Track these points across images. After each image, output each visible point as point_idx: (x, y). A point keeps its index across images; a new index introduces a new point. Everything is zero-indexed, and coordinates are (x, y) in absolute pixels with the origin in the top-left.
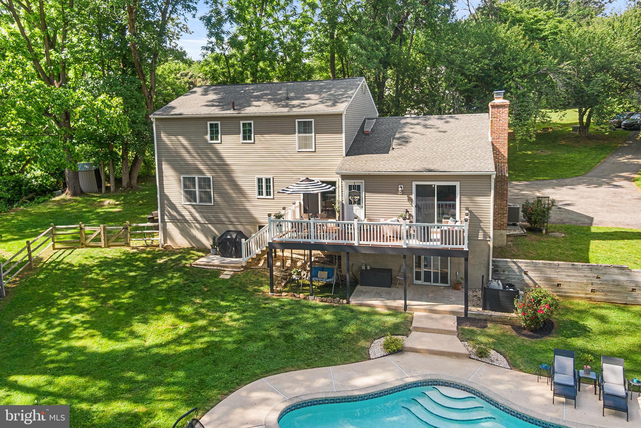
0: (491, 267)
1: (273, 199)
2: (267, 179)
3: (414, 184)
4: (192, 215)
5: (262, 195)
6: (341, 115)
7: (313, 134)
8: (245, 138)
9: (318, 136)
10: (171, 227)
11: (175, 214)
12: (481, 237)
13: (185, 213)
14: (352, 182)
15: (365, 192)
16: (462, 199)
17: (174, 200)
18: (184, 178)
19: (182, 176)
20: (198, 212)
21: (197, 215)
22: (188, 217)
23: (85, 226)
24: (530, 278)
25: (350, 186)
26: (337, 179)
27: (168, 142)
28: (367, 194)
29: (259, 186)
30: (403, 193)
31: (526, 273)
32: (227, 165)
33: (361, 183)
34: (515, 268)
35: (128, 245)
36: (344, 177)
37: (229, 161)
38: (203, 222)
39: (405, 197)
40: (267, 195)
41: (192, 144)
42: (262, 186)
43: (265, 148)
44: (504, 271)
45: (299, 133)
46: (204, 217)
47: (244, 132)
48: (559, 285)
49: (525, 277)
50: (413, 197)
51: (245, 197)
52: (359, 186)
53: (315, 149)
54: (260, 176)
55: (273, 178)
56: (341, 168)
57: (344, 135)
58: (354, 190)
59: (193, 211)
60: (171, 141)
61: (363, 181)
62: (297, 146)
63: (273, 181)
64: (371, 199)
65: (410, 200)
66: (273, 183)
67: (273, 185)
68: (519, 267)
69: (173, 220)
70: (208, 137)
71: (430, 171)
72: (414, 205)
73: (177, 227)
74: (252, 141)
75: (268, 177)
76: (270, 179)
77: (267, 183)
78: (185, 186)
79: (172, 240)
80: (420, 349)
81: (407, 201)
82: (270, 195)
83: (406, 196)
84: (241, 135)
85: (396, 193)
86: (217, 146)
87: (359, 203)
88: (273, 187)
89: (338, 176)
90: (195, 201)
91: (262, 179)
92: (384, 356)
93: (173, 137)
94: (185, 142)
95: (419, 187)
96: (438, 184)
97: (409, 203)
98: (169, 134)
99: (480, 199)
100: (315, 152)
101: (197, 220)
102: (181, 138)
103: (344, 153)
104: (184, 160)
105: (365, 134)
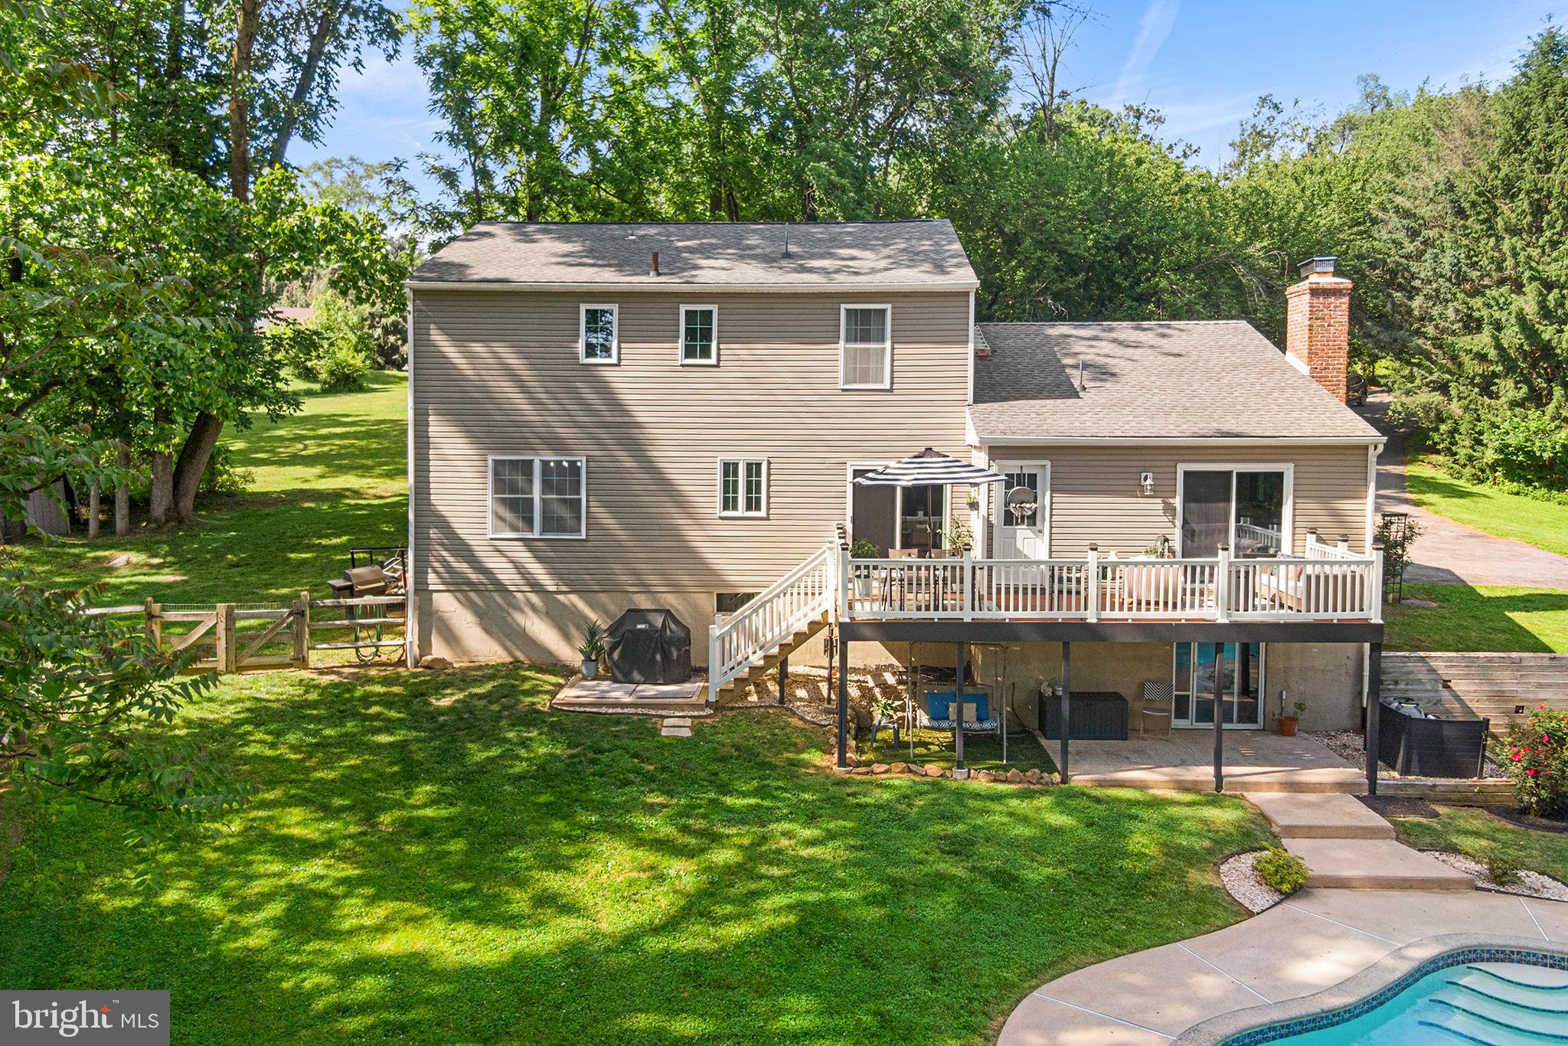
1: (767, 519)
2: (749, 465)
3: (1181, 469)
4: (519, 568)
5: (735, 508)
6: (965, 295)
7: (888, 344)
8: (689, 352)
9: (900, 349)
10: (446, 603)
11: (462, 567)
13: (494, 563)
14: (1014, 466)
15: (1053, 491)
16: (1297, 505)
17: (463, 530)
18: (495, 461)
19: (490, 458)
20: (540, 559)
21: (537, 569)
22: (507, 575)
23: (164, 609)
24: (1457, 698)
25: (1009, 477)
28: (1060, 498)
29: (726, 484)
30: (1151, 492)
31: (1446, 685)
32: (633, 426)
33: (1041, 467)
34: (1423, 672)
35: (301, 662)
36: (996, 452)
37: (642, 415)
38: (553, 588)
39: (1158, 504)
40: (749, 508)
41: (535, 366)
42: (736, 482)
43: (746, 381)
45: (847, 340)
46: (555, 573)
47: (690, 333)
48: (1519, 709)
49: (1446, 695)
50: (1178, 502)
51: (690, 515)
52: (1033, 477)
53: (892, 383)
54: (730, 457)
55: (769, 463)
57: (970, 347)
58: (1020, 488)
59: (523, 555)
60: (470, 356)
61: (1048, 463)
62: (841, 375)
63: (769, 469)
65: (1169, 510)
66: (769, 474)
67: (769, 480)
68: (1431, 671)
69: (457, 585)
70: (580, 347)
71: (1225, 435)
72: (1179, 523)
73: (471, 606)
74: (713, 361)
75: (754, 458)
76: (759, 465)
77: (749, 474)
78: (500, 485)
79: (452, 641)
81: (1161, 512)
82: (758, 508)
83: (1159, 500)
84: (681, 343)
85: (1133, 493)
86: (609, 374)
87: (1032, 520)
88: (769, 486)
90: (531, 530)
91: (736, 465)
92: (1277, 904)
93: (478, 348)
94: (514, 361)
95: (1186, 474)
96: (1237, 468)
97: (1165, 519)
98: (458, 338)
99: (1347, 505)
100: (891, 390)
101: (536, 587)
102: (501, 349)
103: (969, 396)
104: (506, 411)
105: (982, 357)
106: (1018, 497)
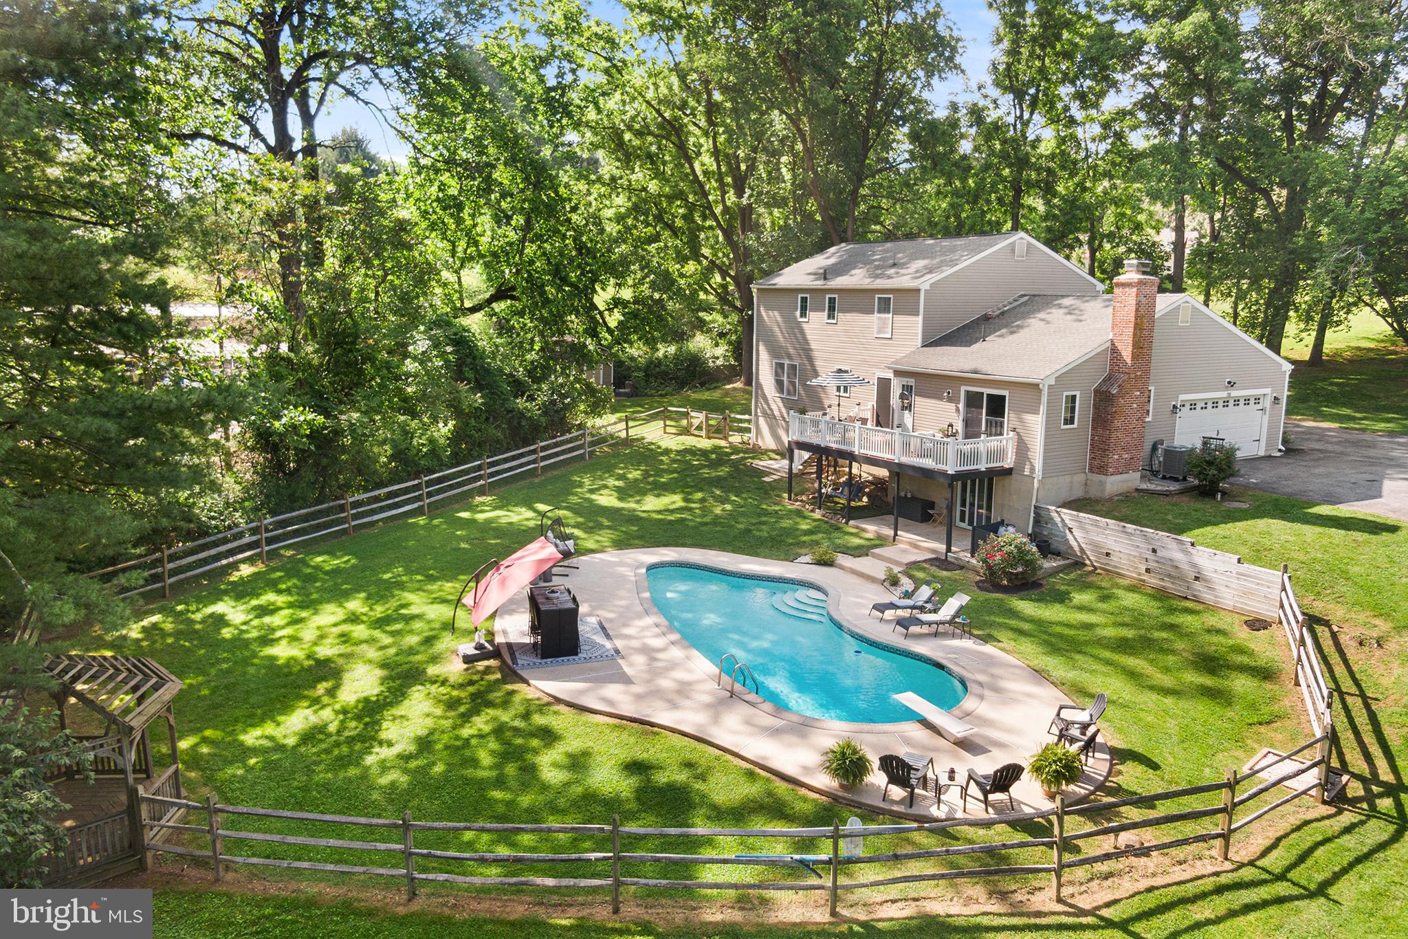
0: (1032, 515)
3: (963, 389)
4: (779, 409)
5: (840, 391)
6: (919, 290)
7: (891, 315)
8: (829, 317)
9: (898, 318)
10: (762, 421)
11: (766, 406)
12: (1027, 472)
13: (774, 407)
14: (905, 381)
15: (915, 395)
16: (1010, 415)
17: (766, 392)
18: (776, 363)
19: (774, 361)
20: (785, 406)
21: (784, 411)
22: (777, 413)
23: (691, 411)
24: (1075, 539)
25: (903, 386)
26: (890, 375)
27: (766, 318)
28: (918, 398)
30: (950, 400)
31: (1070, 530)
32: (811, 350)
33: (911, 382)
34: (1058, 520)
35: (725, 438)
36: (898, 373)
37: (813, 345)
38: (787, 420)
39: (952, 406)
40: (844, 392)
41: (785, 322)
43: (846, 331)
44: (1046, 524)
45: (879, 312)
46: (788, 411)
47: (829, 310)
48: (1108, 554)
49: (1070, 537)
50: (961, 406)
51: (825, 393)
52: (911, 387)
53: (892, 335)
56: (896, 363)
57: (921, 317)
58: (907, 391)
59: (781, 404)
60: (768, 316)
61: (914, 380)
62: (875, 330)
64: (920, 403)
65: (958, 410)
68: (1063, 520)
69: (765, 414)
70: (798, 313)
71: (976, 372)
72: (961, 417)
73: (767, 422)
74: (836, 321)
78: (777, 374)
79: (763, 438)
80: (847, 567)
81: (955, 411)
82: (847, 392)
83: (954, 405)
84: (826, 313)
85: (940, 398)
86: (805, 326)
87: (909, 408)
89: (891, 370)
90: (783, 393)
93: (771, 313)
94: (779, 319)
95: (967, 392)
96: (987, 391)
97: (955, 414)
98: (768, 308)
99: (1029, 417)
100: (892, 339)
101: (782, 417)
102: (776, 313)
103: (919, 343)
104: (777, 341)
105: (986, 318)
106: (902, 397)
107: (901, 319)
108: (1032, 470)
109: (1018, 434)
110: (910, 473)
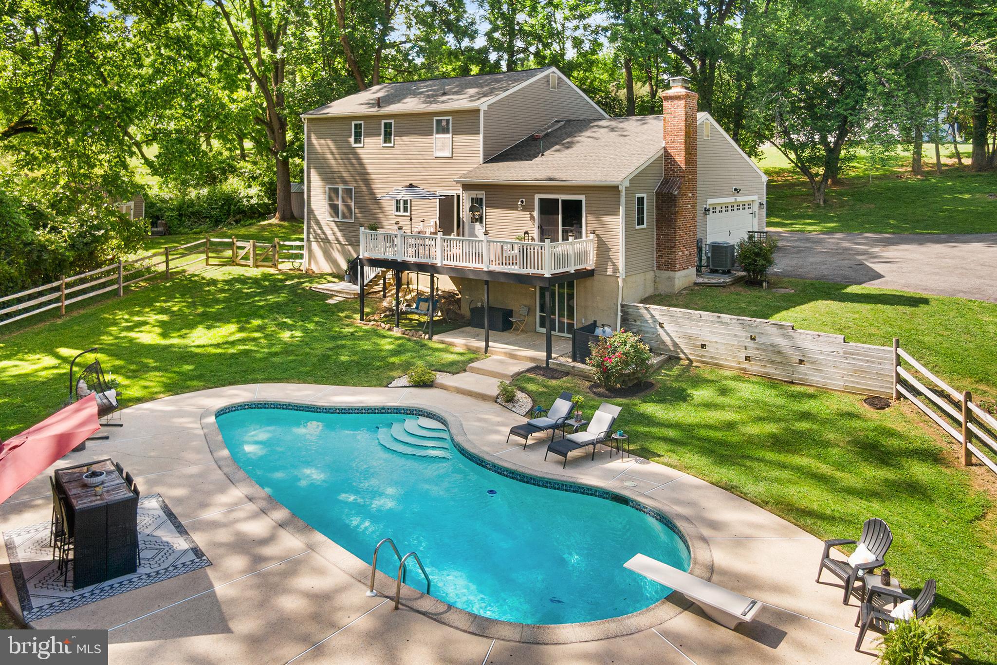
0: (620, 314)
3: (537, 197)
4: (334, 234)
5: (400, 211)
6: (478, 111)
7: (451, 135)
8: (385, 142)
9: (456, 138)
10: (314, 246)
11: (318, 231)
12: (610, 272)
13: (328, 231)
14: (474, 194)
15: (486, 207)
16: (588, 218)
17: (320, 216)
18: (329, 188)
19: (327, 187)
20: (341, 230)
21: (339, 234)
22: (331, 237)
23: (237, 241)
24: (667, 333)
25: (472, 199)
27: (317, 146)
28: (489, 210)
30: (525, 209)
31: (661, 325)
32: (367, 173)
33: (481, 194)
34: (647, 316)
35: (275, 266)
36: (467, 187)
37: (370, 169)
38: (343, 243)
39: (527, 215)
40: (404, 211)
41: (338, 149)
43: (403, 153)
44: (635, 321)
45: (438, 133)
46: (345, 237)
47: (385, 135)
48: (703, 346)
49: (661, 331)
50: (536, 214)
51: (384, 213)
52: (481, 199)
53: (453, 154)
56: (464, 176)
57: (481, 137)
58: (476, 205)
59: (335, 228)
60: (320, 144)
61: (484, 193)
62: (435, 150)
64: (492, 215)
65: (532, 218)
68: (653, 316)
69: (318, 239)
70: (352, 140)
71: (551, 180)
72: (536, 225)
73: (320, 247)
74: (392, 145)
78: (330, 199)
79: (317, 263)
80: (450, 386)
81: (529, 219)
82: (407, 211)
83: (528, 213)
84: (382, 136)
85: (515, 208)
86: (360, 151)
87: (480, 220)
89: (459, 185)
90: (338, 217)
92: (405, 387)
93: (322, 141)
94: (332, 146)
95: (542, 201)
96: (561, 197)
97: (530, 222)
98: (319, 137)
99: (608, 219)
100: (452, 157)
101: (338, 240)
102: (329, 141)
103: (481, 160)
104: (330, 168)
105: (534, 139)
106: (472, 209)
107: (461, 139)
108: (616, 269)
109: (598, 236)
110: (502, 280)
